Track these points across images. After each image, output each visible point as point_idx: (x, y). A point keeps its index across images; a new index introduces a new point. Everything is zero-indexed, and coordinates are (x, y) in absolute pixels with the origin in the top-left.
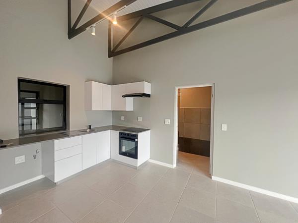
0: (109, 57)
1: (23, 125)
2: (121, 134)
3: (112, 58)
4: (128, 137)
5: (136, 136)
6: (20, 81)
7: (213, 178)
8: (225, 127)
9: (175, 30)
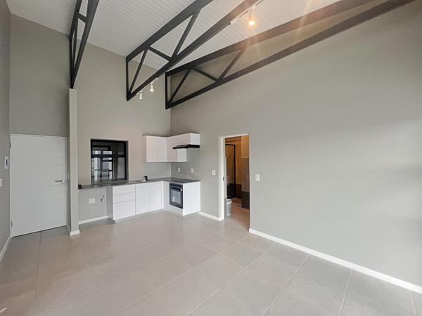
0: (166, 108)
1: (101, 176)
2: (171, 184)
3: (169, 109)
4: (176, 187)
5: (181, 186)
6: (92, 141)
7: (251, 231)
8: (258, 178)
9: (214, 82)
